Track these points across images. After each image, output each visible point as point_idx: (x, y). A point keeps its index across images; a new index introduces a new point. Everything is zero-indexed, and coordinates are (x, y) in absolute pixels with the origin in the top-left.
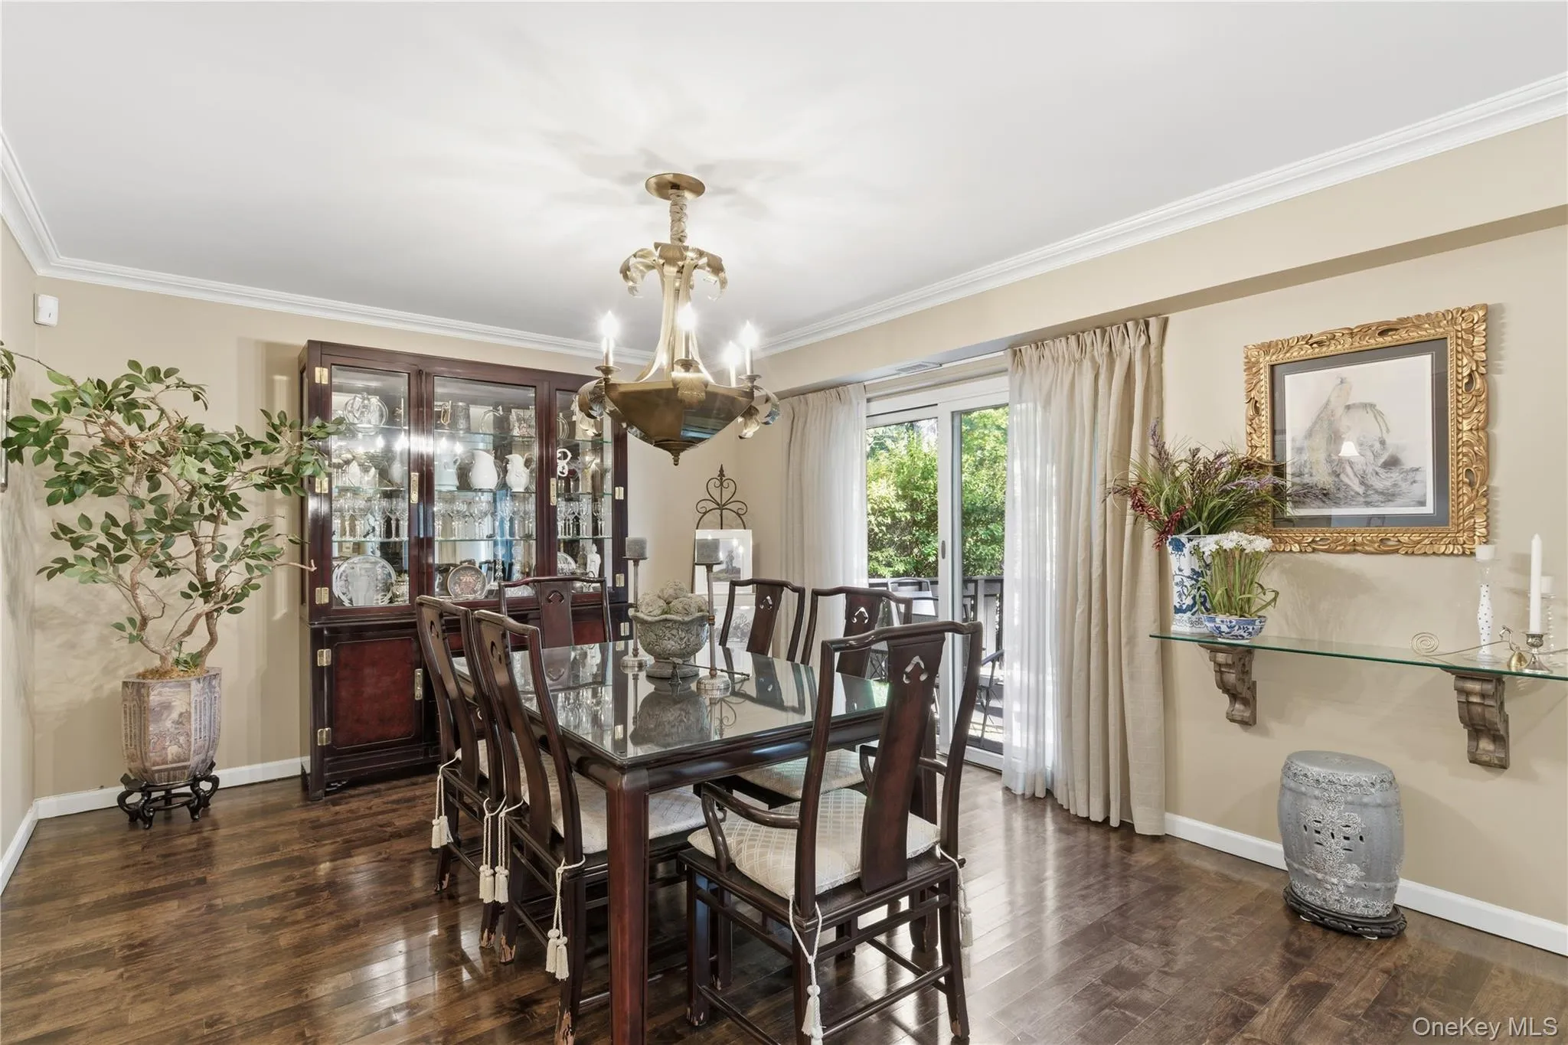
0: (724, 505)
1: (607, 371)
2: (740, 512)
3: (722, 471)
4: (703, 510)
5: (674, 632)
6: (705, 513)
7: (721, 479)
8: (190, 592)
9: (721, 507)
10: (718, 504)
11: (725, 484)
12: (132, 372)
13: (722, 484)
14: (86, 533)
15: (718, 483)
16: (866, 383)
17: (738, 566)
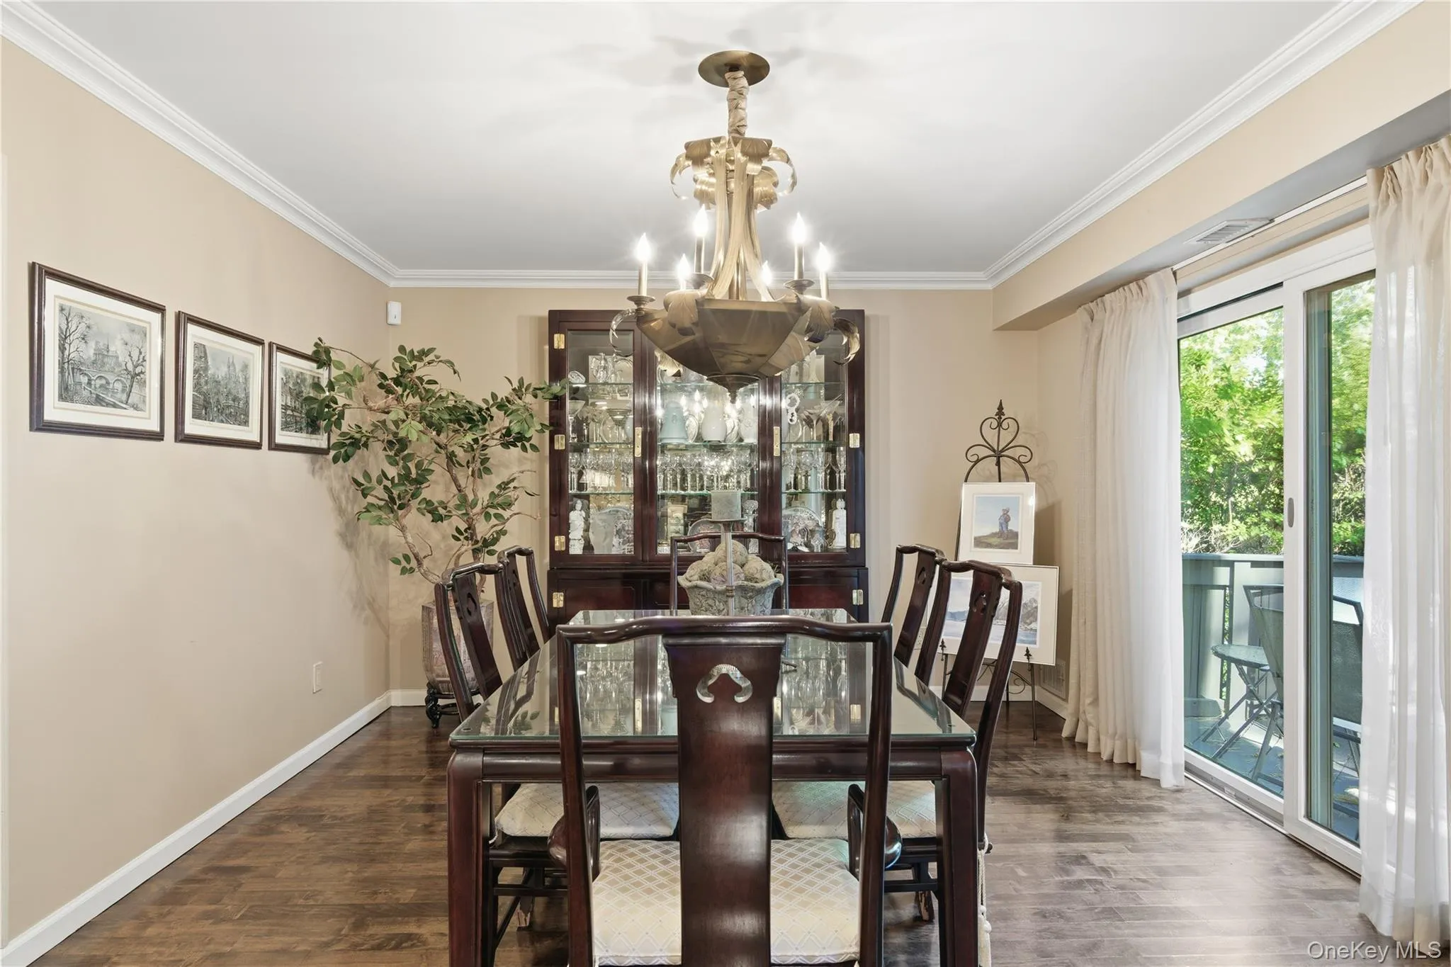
0: (1003, 450)
1: (638, 300)
2: (1022, 459)
3: (1000, 408)
4: (975, 458)
5: (710, 602)
6: (978, 461)
7: (1000, 418)
8: (457, 535)
9: (998, 455)
10: (994, 451)
11: (1005, 425)
12: (400, 355)
13: (1000, 425)
14: (369, 485)
15: (995, 424)
16: (1175, 268)
17: (1015, 530)
